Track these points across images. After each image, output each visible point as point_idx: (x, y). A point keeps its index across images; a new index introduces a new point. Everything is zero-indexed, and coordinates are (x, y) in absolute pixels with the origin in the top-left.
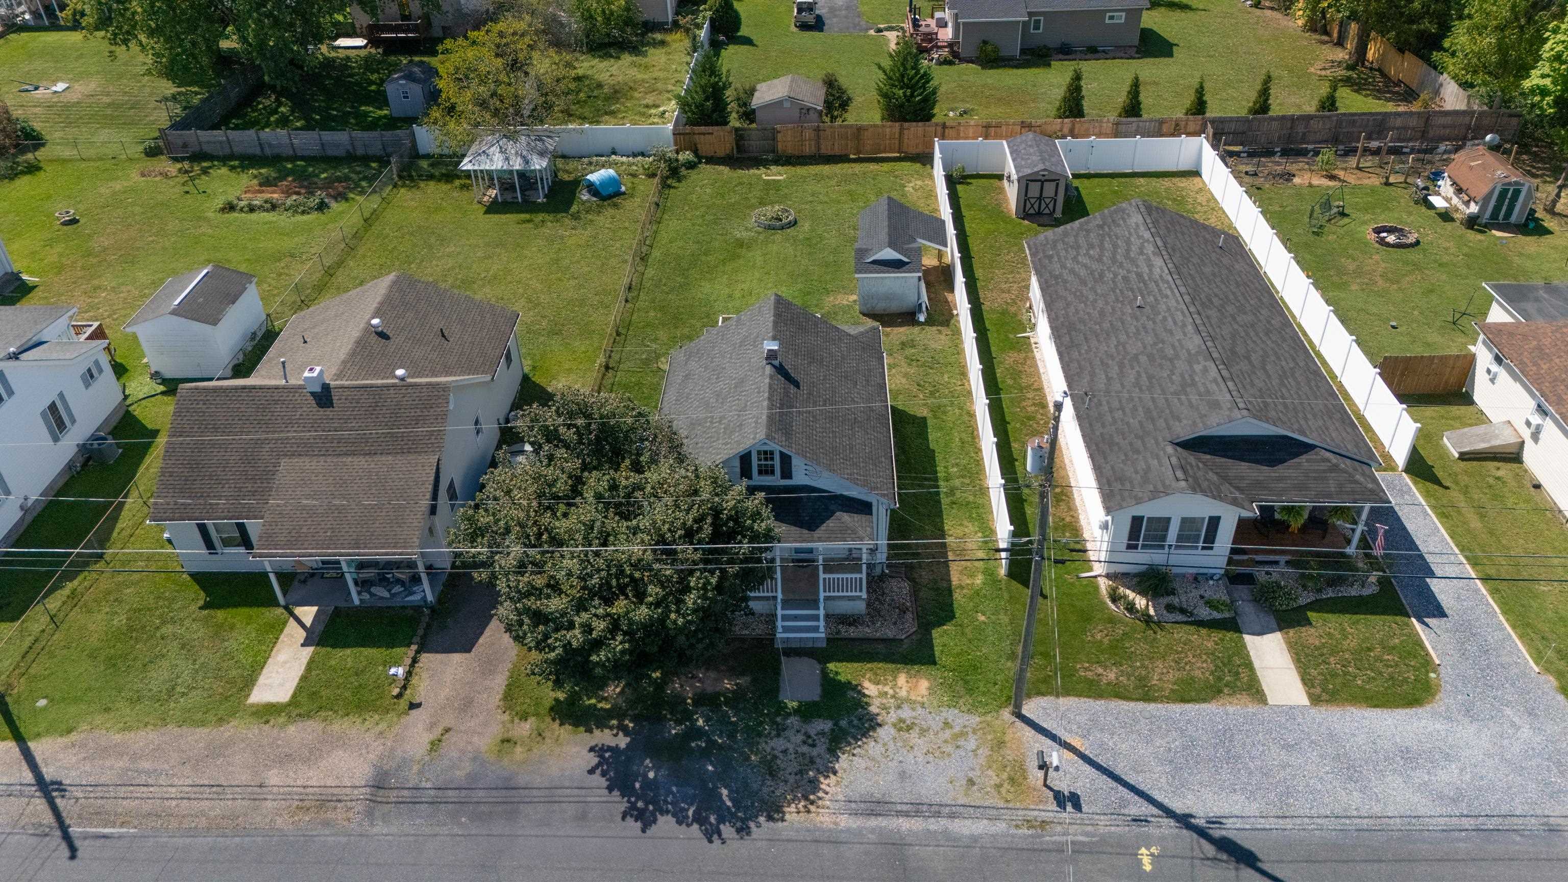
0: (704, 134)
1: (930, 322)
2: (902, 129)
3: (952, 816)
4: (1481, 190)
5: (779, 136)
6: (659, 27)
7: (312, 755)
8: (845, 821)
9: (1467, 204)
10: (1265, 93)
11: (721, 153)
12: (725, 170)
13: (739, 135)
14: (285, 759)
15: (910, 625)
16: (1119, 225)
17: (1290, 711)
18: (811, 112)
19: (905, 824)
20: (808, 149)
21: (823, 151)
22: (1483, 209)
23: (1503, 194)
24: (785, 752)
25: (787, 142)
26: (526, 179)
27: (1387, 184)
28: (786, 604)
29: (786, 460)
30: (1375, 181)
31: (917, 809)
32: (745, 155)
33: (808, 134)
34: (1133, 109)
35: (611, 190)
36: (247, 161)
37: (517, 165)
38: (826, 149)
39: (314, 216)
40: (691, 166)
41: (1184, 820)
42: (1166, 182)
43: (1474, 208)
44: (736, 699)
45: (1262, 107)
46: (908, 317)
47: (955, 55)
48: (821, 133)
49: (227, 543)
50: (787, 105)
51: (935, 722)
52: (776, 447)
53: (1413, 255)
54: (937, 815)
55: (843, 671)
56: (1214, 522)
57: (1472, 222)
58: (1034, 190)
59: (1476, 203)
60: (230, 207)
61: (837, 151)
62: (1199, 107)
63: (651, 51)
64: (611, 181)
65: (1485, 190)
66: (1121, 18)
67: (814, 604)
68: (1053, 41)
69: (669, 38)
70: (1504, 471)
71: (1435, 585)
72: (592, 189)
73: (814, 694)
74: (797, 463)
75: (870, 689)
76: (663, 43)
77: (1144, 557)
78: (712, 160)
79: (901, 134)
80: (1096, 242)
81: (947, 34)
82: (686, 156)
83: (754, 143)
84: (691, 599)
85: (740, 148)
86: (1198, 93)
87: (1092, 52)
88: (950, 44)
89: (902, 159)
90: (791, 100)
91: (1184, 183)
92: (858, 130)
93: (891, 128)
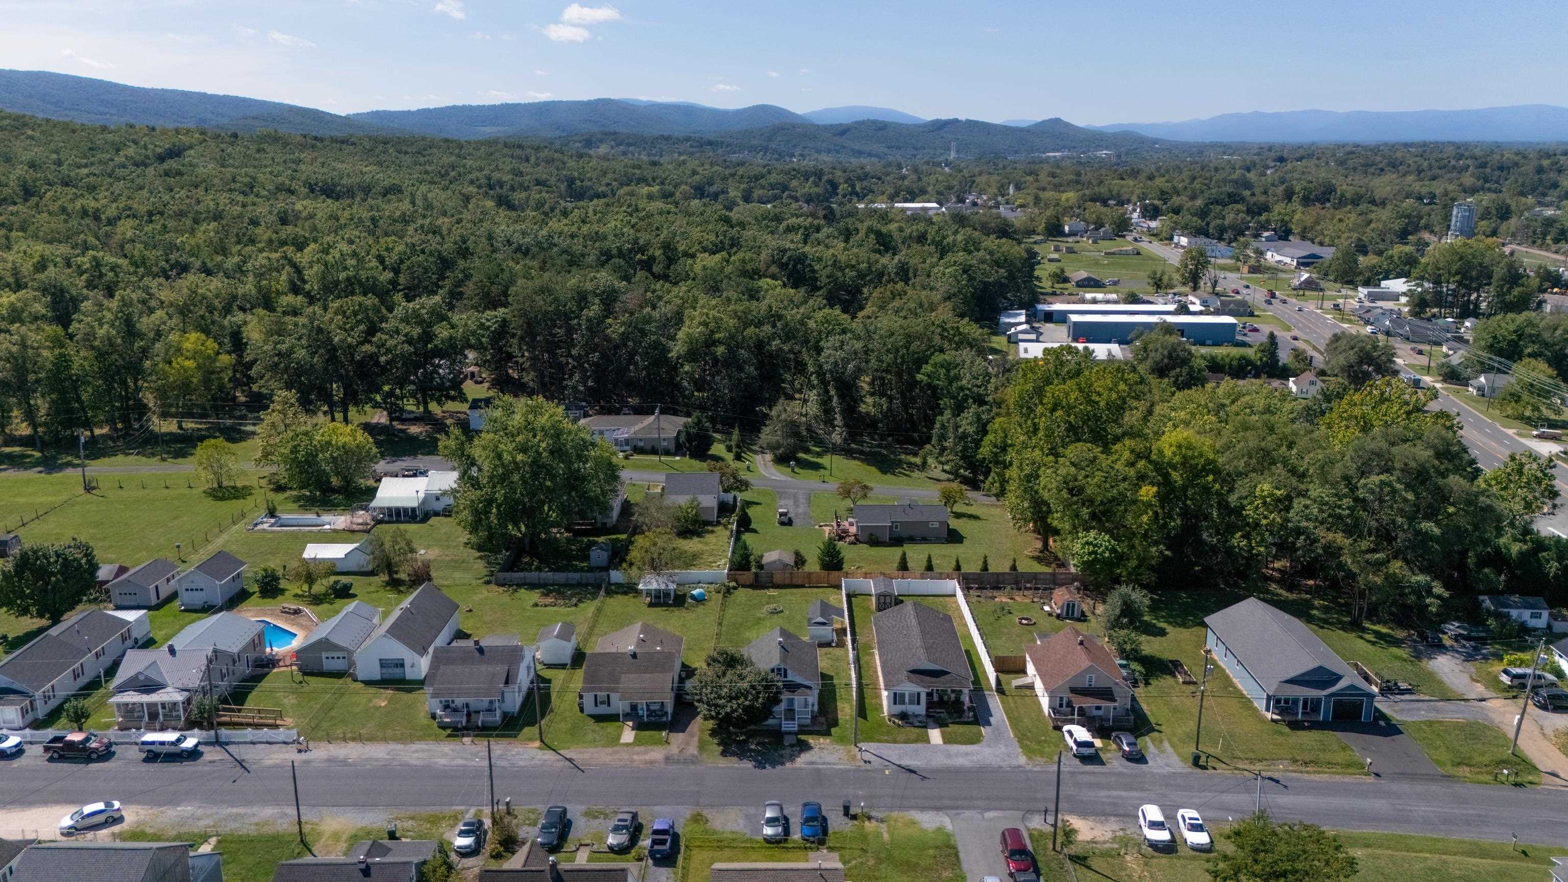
0: (741, 575)
1: (837, 646)
2: (828, 574)
3: (834, 765)
4: (1062, 604)
5: (774, 576)
6: (709, 523)
7: (645, 753)
8: (803, 766)
10: (985, 562)
11: (748, 583)
12: (750, 590)
13: (756, 575)
14: (638, 754)
15: (825, 727)
16: (904, 610)
17: (936, 746)
18: (789, 566)
19: (821, 766)
20: (787, 582)
22: (1063, 611)
23: (1068, 605)
24: (785, 753)
25: (777, 579)
26: (667, 594)
28: (786, 719)
29: (785, 670)
30: (1027, 600)
31: (824, 764)
32: (759, 585)
33: (787, 575)
34: (930, 568)
36: (532, 586)
37: (663, 587)
38: (795, 582)
39: (573, 609)
40: (735, 588)
41: (899, 765)
42: (941, 599)
44: (769, 743)
45: (985, 568)
46: (828, 645)
47: (857, 540)
48: (793, 575)
49: (602, 703)
50: (778, 563)
51: (830, 748)
52: (782, 666)
53: (1030, 628)
54: (830, 765)
55: (803, 737)
56: (919, 694)
57: (1058, 617)
58: (882, 599)
59: (1059, 608)
60: (536, 605)
61: (800, 583)
62: (958, 568)
63: (707, 536)
64: (703, 595)
65: (1065, 604)
66: (937, 525)
67: (794, 719)
68: (905, 534)
69: (716, 529)
70: (1028, 692)
71: (991, 719)
72: (693, 597)
73: (794, 742)
74: (789, 672)
75: (811, 741)
76: (712, 532)
77: (899, 708)
78: (744, 586)
79: (827, 576)
80: (897, 614)
81: (853, 530)
82: (733, 584)
83: (763, 579)
84: (760, 700)
85: (757, 581)
86: (958, 562)
87: (924, 540)
88: (855, 535)
89: (830, 586)
90: (780, 561)
91: (950, 599)
92: (810, 574)
93: (824, 573)
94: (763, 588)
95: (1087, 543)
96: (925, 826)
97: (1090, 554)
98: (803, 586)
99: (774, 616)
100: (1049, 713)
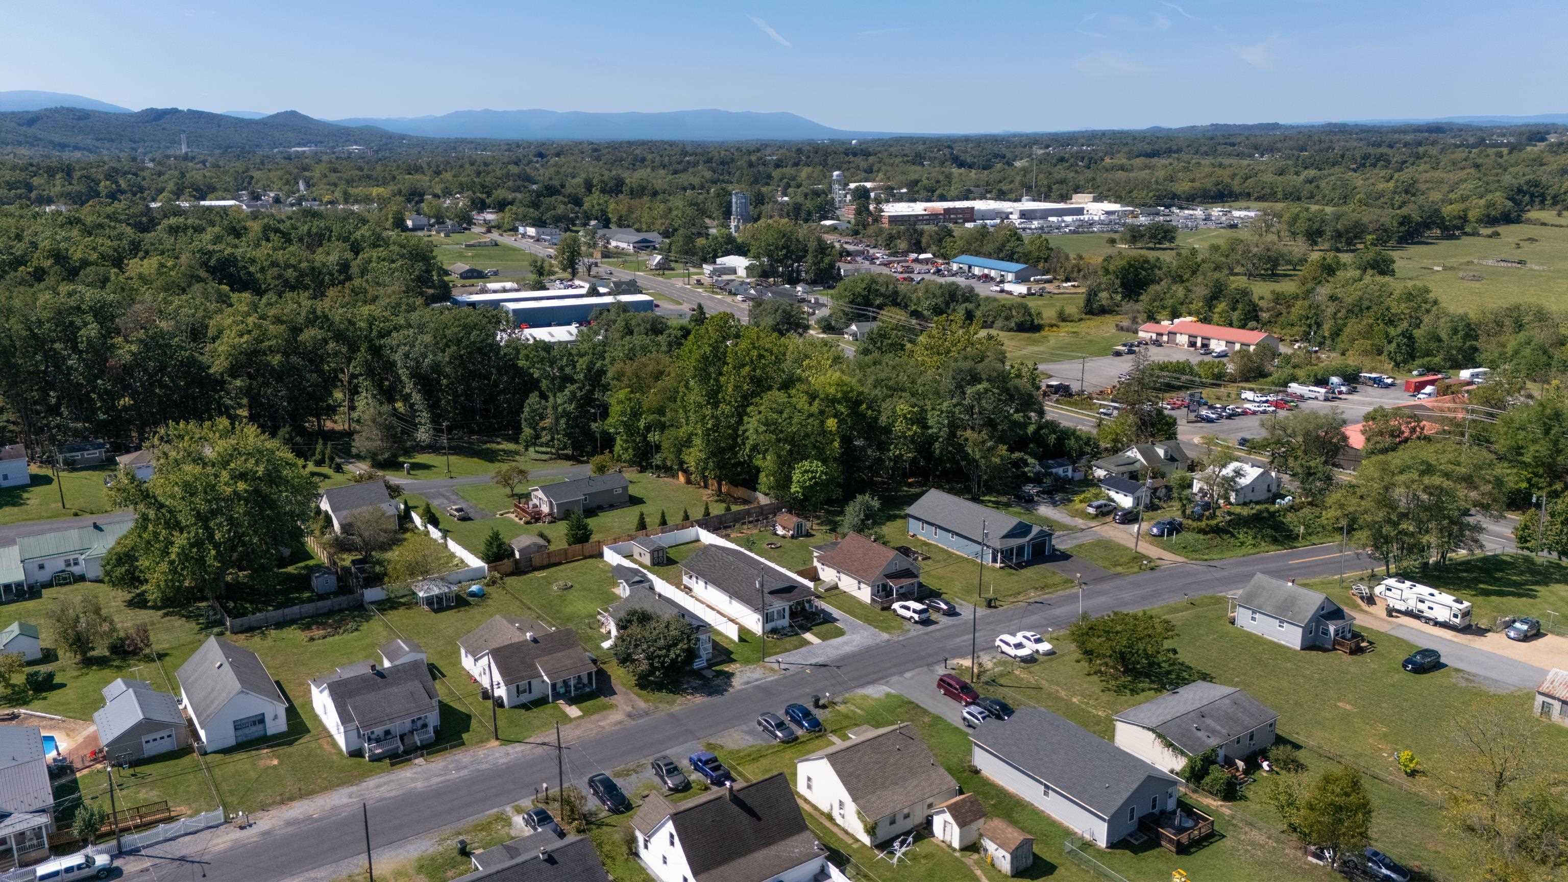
0: (501, 565)
2: (582, 546)
3: (765, 679)
4: (792, 526)
5: (533, 560)
8: (745, 686)
9: (788, 531)
10: (707, 508)
11: (508, 572)
12: (518, 577)
14: (599, 721)
15: (724, 657)
17: (818, 644)
19: (757, 683)
20: (545, 562)
22: (793, 532)
23: (797, 526)
24: (717, 682)
25: (536, 562)
27: (760, 531)
30: (756, 531)
31: (752, 682)
32: (519, 570)
33: (545, 556)
34: (664, 523)
35: (482, 594)
36: (278, 625)
37: (447, 590)
38: (553, 561)
40: (502, 578)
41: (811, 664)
42: (691, 546)
43: (790, 533)
44: (697, 680)
45: (708, 512)
47: (554, 518)
48: (550, 554)
49: (525, 691)
50: (531, 547)
51: (746, 669)
52: (682, 613)
53: (782, 549)
54: (762, 680)
55: (718, 668)
56: (784, 609)
57: (793, 537)
58: (656, 554)
59: (791, 530)
60: (312, 639)
61: (557, 561)
62: (686, 517)
64: (481, 590)
66: (620, 491)
68: (594, 505)
69: (406, 536)
70: (836, 591)
71: (835, 617)
72: (473, 595)
73: (714, 674)
75: (727, 669)
76: (405, 539)
77: (769, 626)
78: (508, 575)
79: (582, 549)
82: (496, 575)
83: (522, 565)
85: (516, 568)
86: (686, 512)
87: (612, 507)
88: (550, 514)
89: (585, 558)
90: (535, 544)
91: (697, 544)
92: (566, 550)
93: (578, 547)
94: (525, 573)
95: (806, 471)
96: (876, 696)
97: (810, 479)
98: (560, 564)
99: (571, 591)
100: (873, 600)
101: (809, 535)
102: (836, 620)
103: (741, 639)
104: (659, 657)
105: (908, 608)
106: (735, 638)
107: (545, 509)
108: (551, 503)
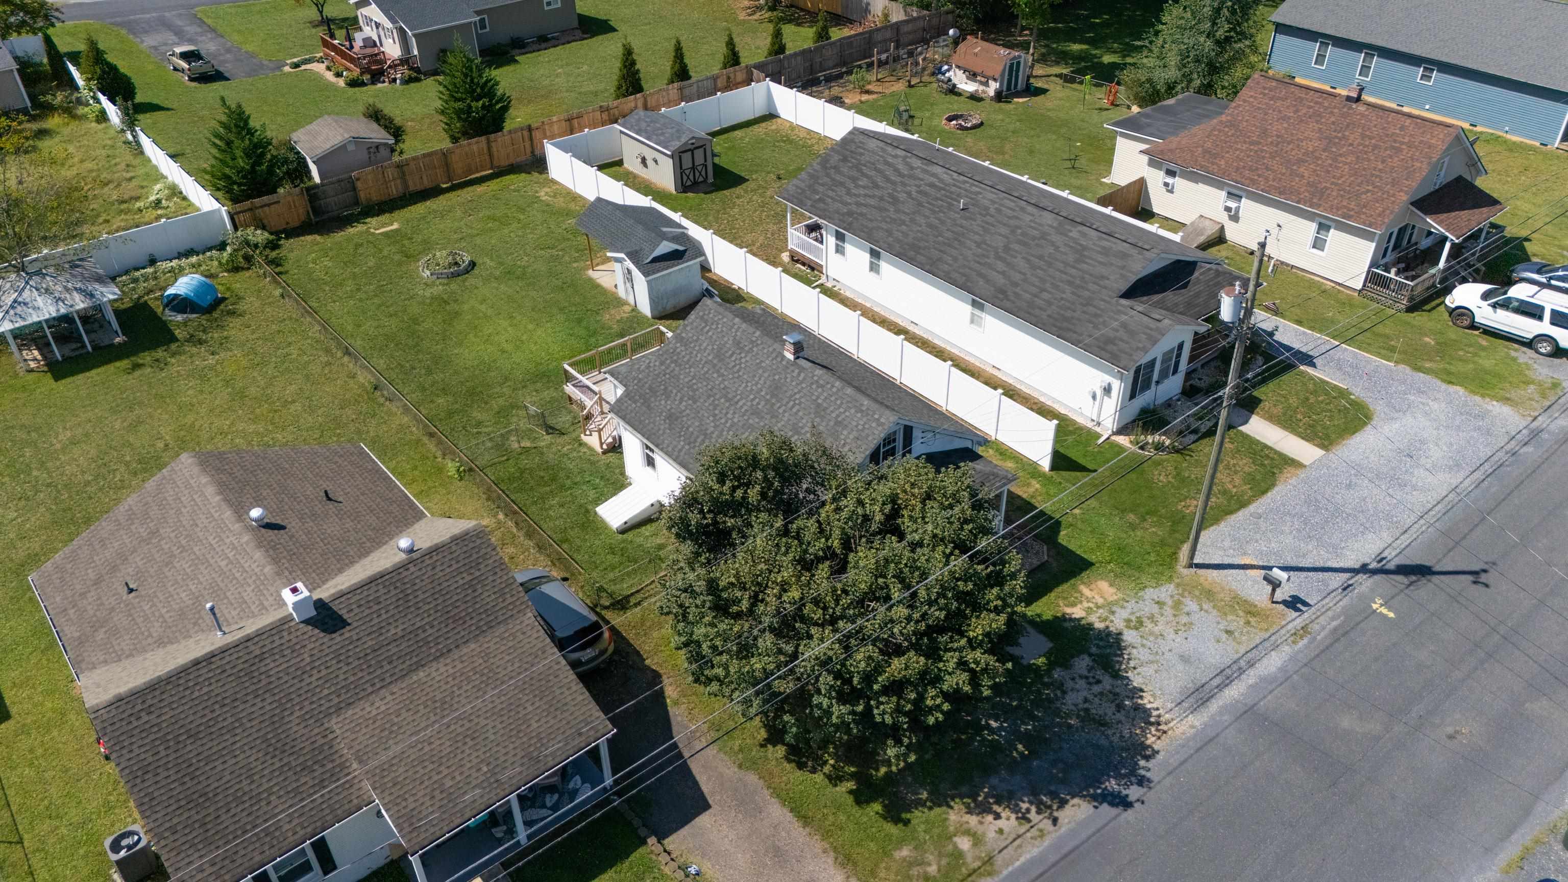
0: (269, 205)
2: (488, 142)
3: (1251, 664)
4: (993, 70)
5: (359, 185)
8: (1196, 721)
9: (986, 84)
10: (774, 37)
11: (295, 223)
13: (312, 195)
16: (862, 154)
17: (1322, 465)
18: (382, 149)
19: (1234, 692)
20: (395, 189)
21: (412, 188)
22: (1001, 85)
23: (1011, 68)
24: (1086, 700)
25: (369, 190)
27: (911, 86)
30: (900, 86)
31: (1225, 676)
32: (325, 217)
33: (391, 173)
35: (209, 299)
38: (414, 185)
41: (1364, 569)
42: (759, 129)
43: (993, 86)
45: (780, 48)
47: (416, 70)
48: (405, 168)
50: (351, 148)
51: (1147, 608)
53: (988, 132)
54: (1241, 671)
56: (1181, 346)
58: (687, 158)
59: (995, 80)
61: (427, 183)
62: (733, 59)
64: (203, 289)
65: (1000, 68)
68: (502, 38)
69: (47, 124)
70: (1224, 251)
71: (1285, 342)
72: (181, 304)
75: (1077, 612)
77: (1139, 405)
78: (293, 232)
79: (489, 148)
80: (854, 173)
82: (262, 235)
83: (331, 201)
85: (316, 211)
86: (731, 44)
87: (544, 41)
88: (405, 61)
89: (499, 173)
90: (356, 140)
91: (772, 125)
92: (445, 155)
93: (478, 144)
94: (344, 222)
98: (432, 193)
99: (471, 280)
100: (1373, 279)
101: (1031, 91)
102: (1308, 360)
103: (1061, 461)
104: (896, 688)
105: (1532, 311)
106: (1043, 457)
107: (392, 49)
108: (402, 33)
